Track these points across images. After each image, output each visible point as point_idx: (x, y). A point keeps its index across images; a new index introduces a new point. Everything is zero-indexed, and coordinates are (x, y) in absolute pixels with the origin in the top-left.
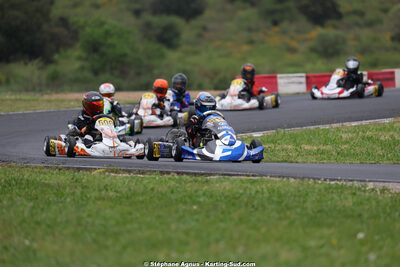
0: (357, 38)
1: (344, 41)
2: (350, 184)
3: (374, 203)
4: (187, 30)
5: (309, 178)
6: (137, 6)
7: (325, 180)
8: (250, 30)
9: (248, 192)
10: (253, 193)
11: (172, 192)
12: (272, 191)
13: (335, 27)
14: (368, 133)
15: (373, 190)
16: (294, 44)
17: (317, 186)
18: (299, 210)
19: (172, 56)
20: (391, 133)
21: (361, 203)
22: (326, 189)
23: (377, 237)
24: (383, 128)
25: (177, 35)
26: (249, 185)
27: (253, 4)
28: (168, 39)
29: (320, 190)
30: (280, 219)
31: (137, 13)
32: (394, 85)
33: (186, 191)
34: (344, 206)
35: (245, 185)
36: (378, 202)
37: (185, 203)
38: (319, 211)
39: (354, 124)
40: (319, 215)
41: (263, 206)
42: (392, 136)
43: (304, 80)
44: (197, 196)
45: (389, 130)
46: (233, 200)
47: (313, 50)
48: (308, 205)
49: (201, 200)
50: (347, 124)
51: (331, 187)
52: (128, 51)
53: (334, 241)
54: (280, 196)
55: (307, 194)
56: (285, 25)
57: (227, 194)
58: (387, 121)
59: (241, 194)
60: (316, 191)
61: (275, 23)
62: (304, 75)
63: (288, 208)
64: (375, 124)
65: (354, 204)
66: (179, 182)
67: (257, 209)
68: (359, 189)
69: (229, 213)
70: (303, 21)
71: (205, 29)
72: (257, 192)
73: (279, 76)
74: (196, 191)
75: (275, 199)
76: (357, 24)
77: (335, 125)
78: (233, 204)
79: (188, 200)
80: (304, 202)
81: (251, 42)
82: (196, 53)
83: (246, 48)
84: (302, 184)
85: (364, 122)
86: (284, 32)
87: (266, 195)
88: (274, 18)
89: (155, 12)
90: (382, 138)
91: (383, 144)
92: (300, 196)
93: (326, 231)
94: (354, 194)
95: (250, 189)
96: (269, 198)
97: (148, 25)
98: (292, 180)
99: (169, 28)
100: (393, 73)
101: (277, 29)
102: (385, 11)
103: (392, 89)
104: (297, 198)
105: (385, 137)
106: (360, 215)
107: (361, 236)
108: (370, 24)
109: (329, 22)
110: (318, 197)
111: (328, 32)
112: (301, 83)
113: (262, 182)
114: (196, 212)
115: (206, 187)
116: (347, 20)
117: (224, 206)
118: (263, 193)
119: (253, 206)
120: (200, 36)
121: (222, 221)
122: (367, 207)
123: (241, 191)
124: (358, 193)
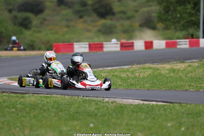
0: (122, 25)
1: (115, 27)
2: (96, 99)
3: (105, 109)
4: (35, 20)
5: (75, 96)
6: (10, 7)
7: (83, 97)
8: (68, 20)
9: (43, 102)
10: (45, 103)
11: (4, 102)
12: (55, 102)
13: (111, 19)
14: (116, 74)
15: (108, 102)
16: (90, 28)
17: (79, 100)
18: (66, 112)
19: (27, 33)
20: (127, 73)
21: (99, 109)
22: (83, 101)
23: (100, 126)
24: (124, 71)
25: (30, 23)
26: (44, 99)
27: (70, 7)
28: (25, 24)
29: (80, 102)
30: (55, 116)
31: (10, 11)
32: (133, 49)
33: (11, 102)
34: (90, 110)
35: (42, 99)
36: (107, 108)
37: (10, 108)
38: (77, 113)
39: (109, 68)
40: (75, 115)
41: (49, 109)
42: (127, 75)
43: (87, 46)
44: (17, 104)
45: (127, 72)
46: (34, 107)
47: (99, 31)
48: (72, 109)
49: (18, 106)
50: (106, 69)
51: (86, 100)
52: (4, 30)
53: (78, 128)
54: (58, 105)
55: (72, 104)
56: (85, 18)
57: (31, 103)
58: (126, 67)
59: (39, 103)
60: (78, 102)
61: (81, 17)
62: (87, 43)
63: (61, 111)
64: (120, 69)
65: (95, 109)
66: (9, 97)
67: (45, 111)
68: (100, 101)
69: (30, 113)
70: (95, 16)
71: (45, 19)
72: (47, 102)
73: (75, 44)
74: (16, 102)
75: (56, 106)
76: (122, 18)
77: (100, 69)
78: (34, 109)
79: (11, 106)
80: (70, 108)
81: (68, 26)
82: (39, 32)
83: (65, 29)
84: (71, 99)
85: (115, 68)
86: (85, 22)
87: (52, 104)
88: (80, 15)
89: (19, 11)
90: (122, 76)
91: (122, 79)
92: (69, 105)
93: (75, 123)
94: (97, 104)
95: (44, 101)
96: (53, 106)
97: (15, 17)
98: (67, 96)
99: (26, 19)
100: (133, 43)
101: (81, 20)
102: (137, 11)
103: (132, 51)
104: (66, 106)
105: (123, 75)
106: (96, 115)
107: (92, 125)
108: (129, 18)
109: (109, 17)
110: (78, 105)
111: (107, 22)
112: (86, 47)
113: (51, 97)
114: (13, 113)
115: (22, 100)
116: (117, 16)
117: (28, 110)
118: (50, 103)
119: (44, 110)
120: (42, 23)
121: (24, 117)
122: (101, 111)
123: (39, 102)
124: (99, 103)
